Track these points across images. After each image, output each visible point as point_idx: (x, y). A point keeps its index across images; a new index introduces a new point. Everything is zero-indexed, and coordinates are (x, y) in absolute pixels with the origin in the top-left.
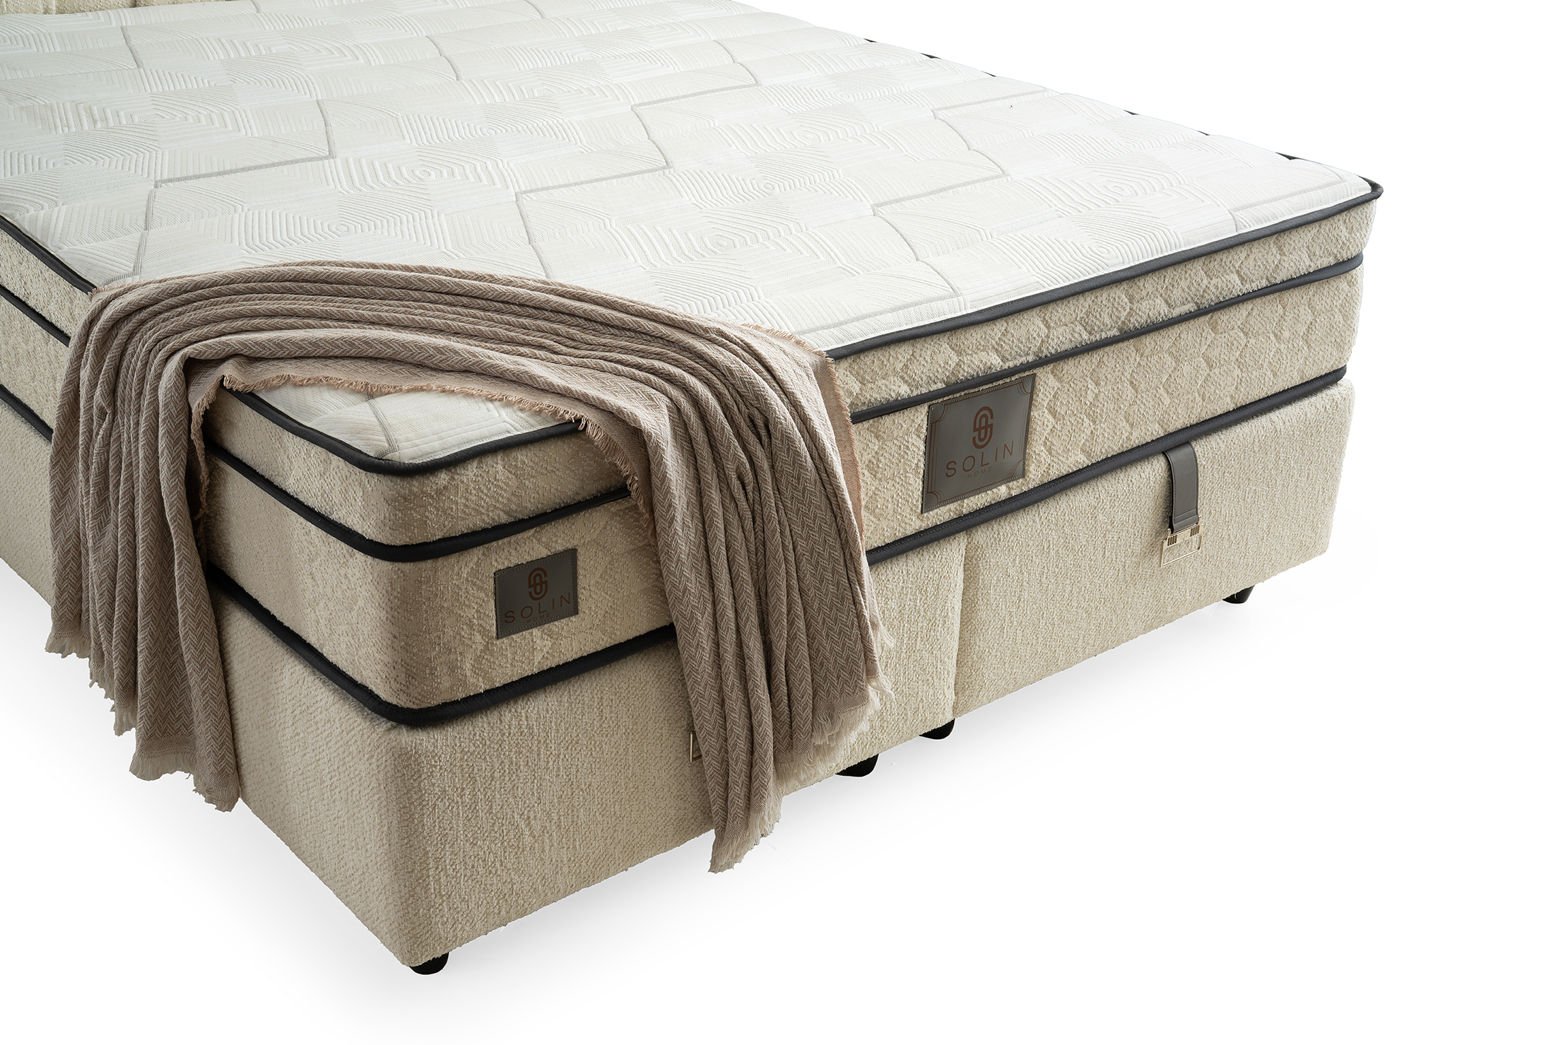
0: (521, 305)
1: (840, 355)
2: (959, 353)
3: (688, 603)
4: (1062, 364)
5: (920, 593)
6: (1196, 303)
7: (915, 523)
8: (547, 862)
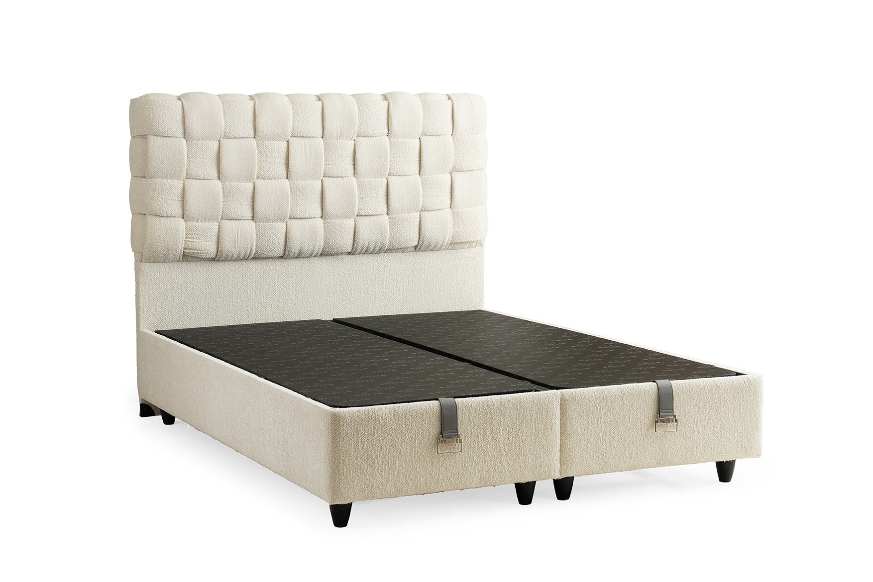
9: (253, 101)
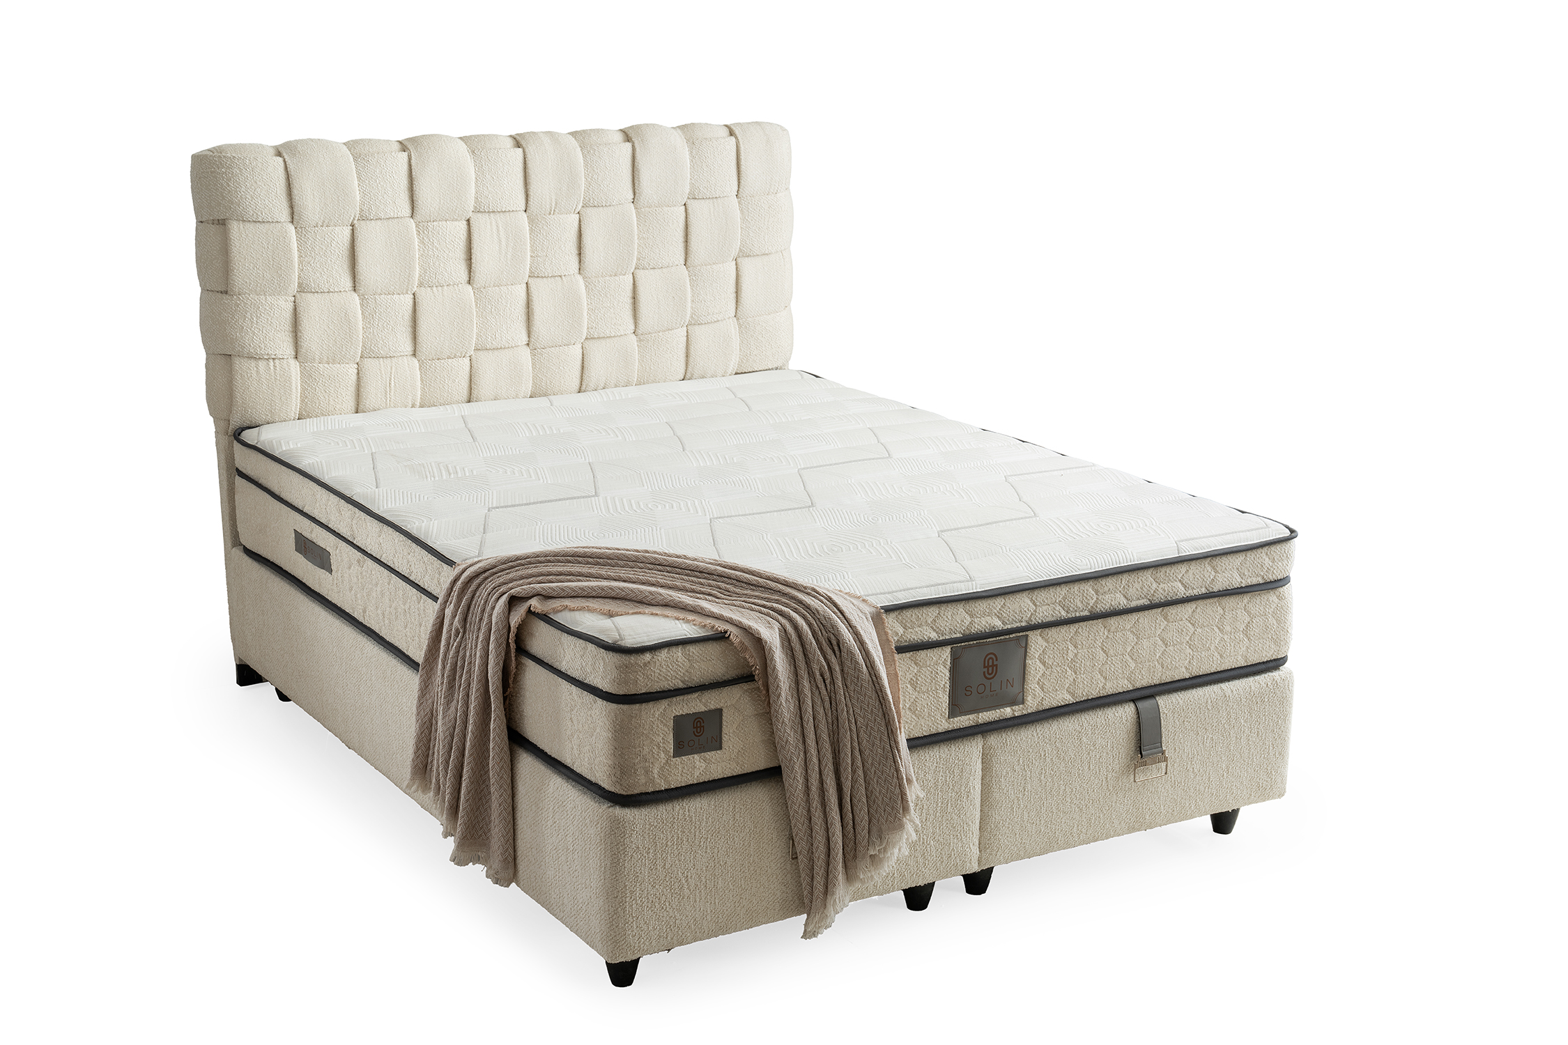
0: (700, 572)
1: (889, 610)
2: (971, 616)
3: (789, 750)
4: (1047, 630)
5: (949, 772)
6: (1149, 600)
7: (944, 725)
8: (698, 910)
9: (406, 153)
